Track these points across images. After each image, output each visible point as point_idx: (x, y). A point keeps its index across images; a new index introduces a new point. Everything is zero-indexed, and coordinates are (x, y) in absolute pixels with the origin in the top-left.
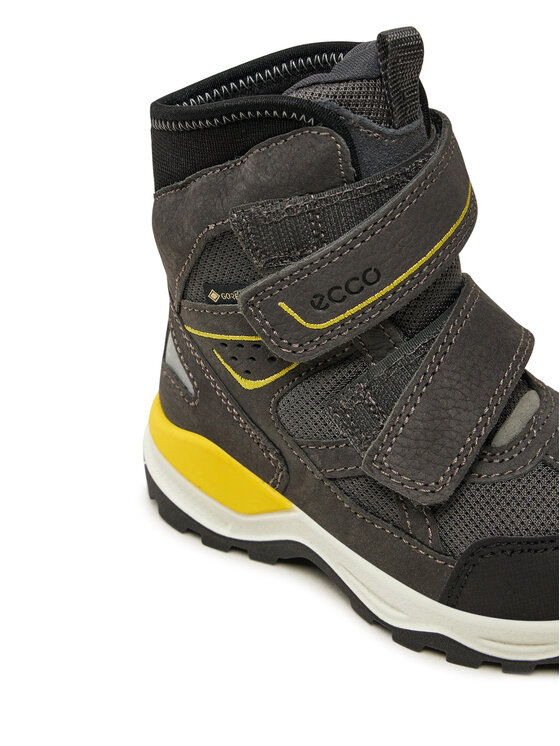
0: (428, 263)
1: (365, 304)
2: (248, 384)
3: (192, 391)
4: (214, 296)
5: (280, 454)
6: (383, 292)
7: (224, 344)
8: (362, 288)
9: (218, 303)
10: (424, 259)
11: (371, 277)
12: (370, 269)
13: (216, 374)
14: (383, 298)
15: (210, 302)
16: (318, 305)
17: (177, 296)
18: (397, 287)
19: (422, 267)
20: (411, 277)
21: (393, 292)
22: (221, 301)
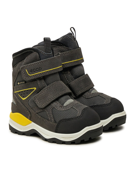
0: (49, 71)
1: (38, 73)
2: (24, 99)
3: (15, 104)
4: (19, 83)
5: (29, 111)
6: (41, 72)
7: (20, 92)
8: (38, 70)
10: (49, 70)
11: (40, 69)
12: (40, 68)
13: (19, 99)
14: (41, 73)
15: (18, 85)
16: (31, 71)
17: (13, 86)
18: (43, 72)
19: (48, 71)
20: (46, 72)
21: (42, 73)
22: (20, 84)
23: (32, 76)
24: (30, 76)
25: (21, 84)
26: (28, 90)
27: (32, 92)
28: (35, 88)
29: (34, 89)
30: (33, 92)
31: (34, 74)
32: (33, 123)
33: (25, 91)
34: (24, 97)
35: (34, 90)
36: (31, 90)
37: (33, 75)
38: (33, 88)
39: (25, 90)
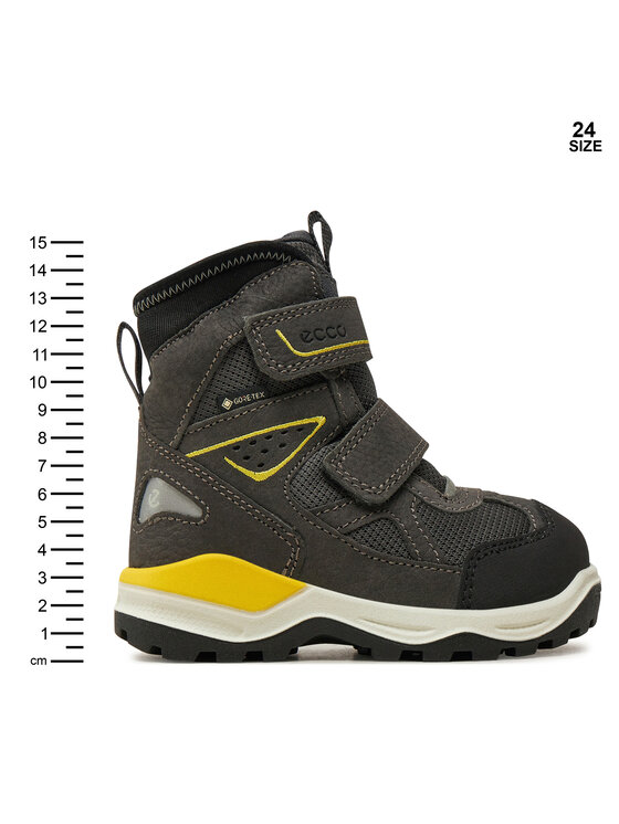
2: (260, 476)
4: (227, 404)
7: (236, 447)
8: (336, 336)
9: (231, 409)
11: (342, 331)
12: (340, 326)
13: (226, 481)
15: (223, 410)
16: (304, 340)
22: (233, 407)
23: (311, 358)
24: (302, 359)
25: (240, 405)
26: (284, 431)
27: (307, 439)
28: (321, 420)
29: (317, 424)
30: (310, 436)
31: (320, 351)
32: (313, 588)
33: (268, 436)
34: (261, 467)
35: (316, 430)
36: (300, 428)
37: (316, 352)
38: (312, 420)
39: (274, 428)
